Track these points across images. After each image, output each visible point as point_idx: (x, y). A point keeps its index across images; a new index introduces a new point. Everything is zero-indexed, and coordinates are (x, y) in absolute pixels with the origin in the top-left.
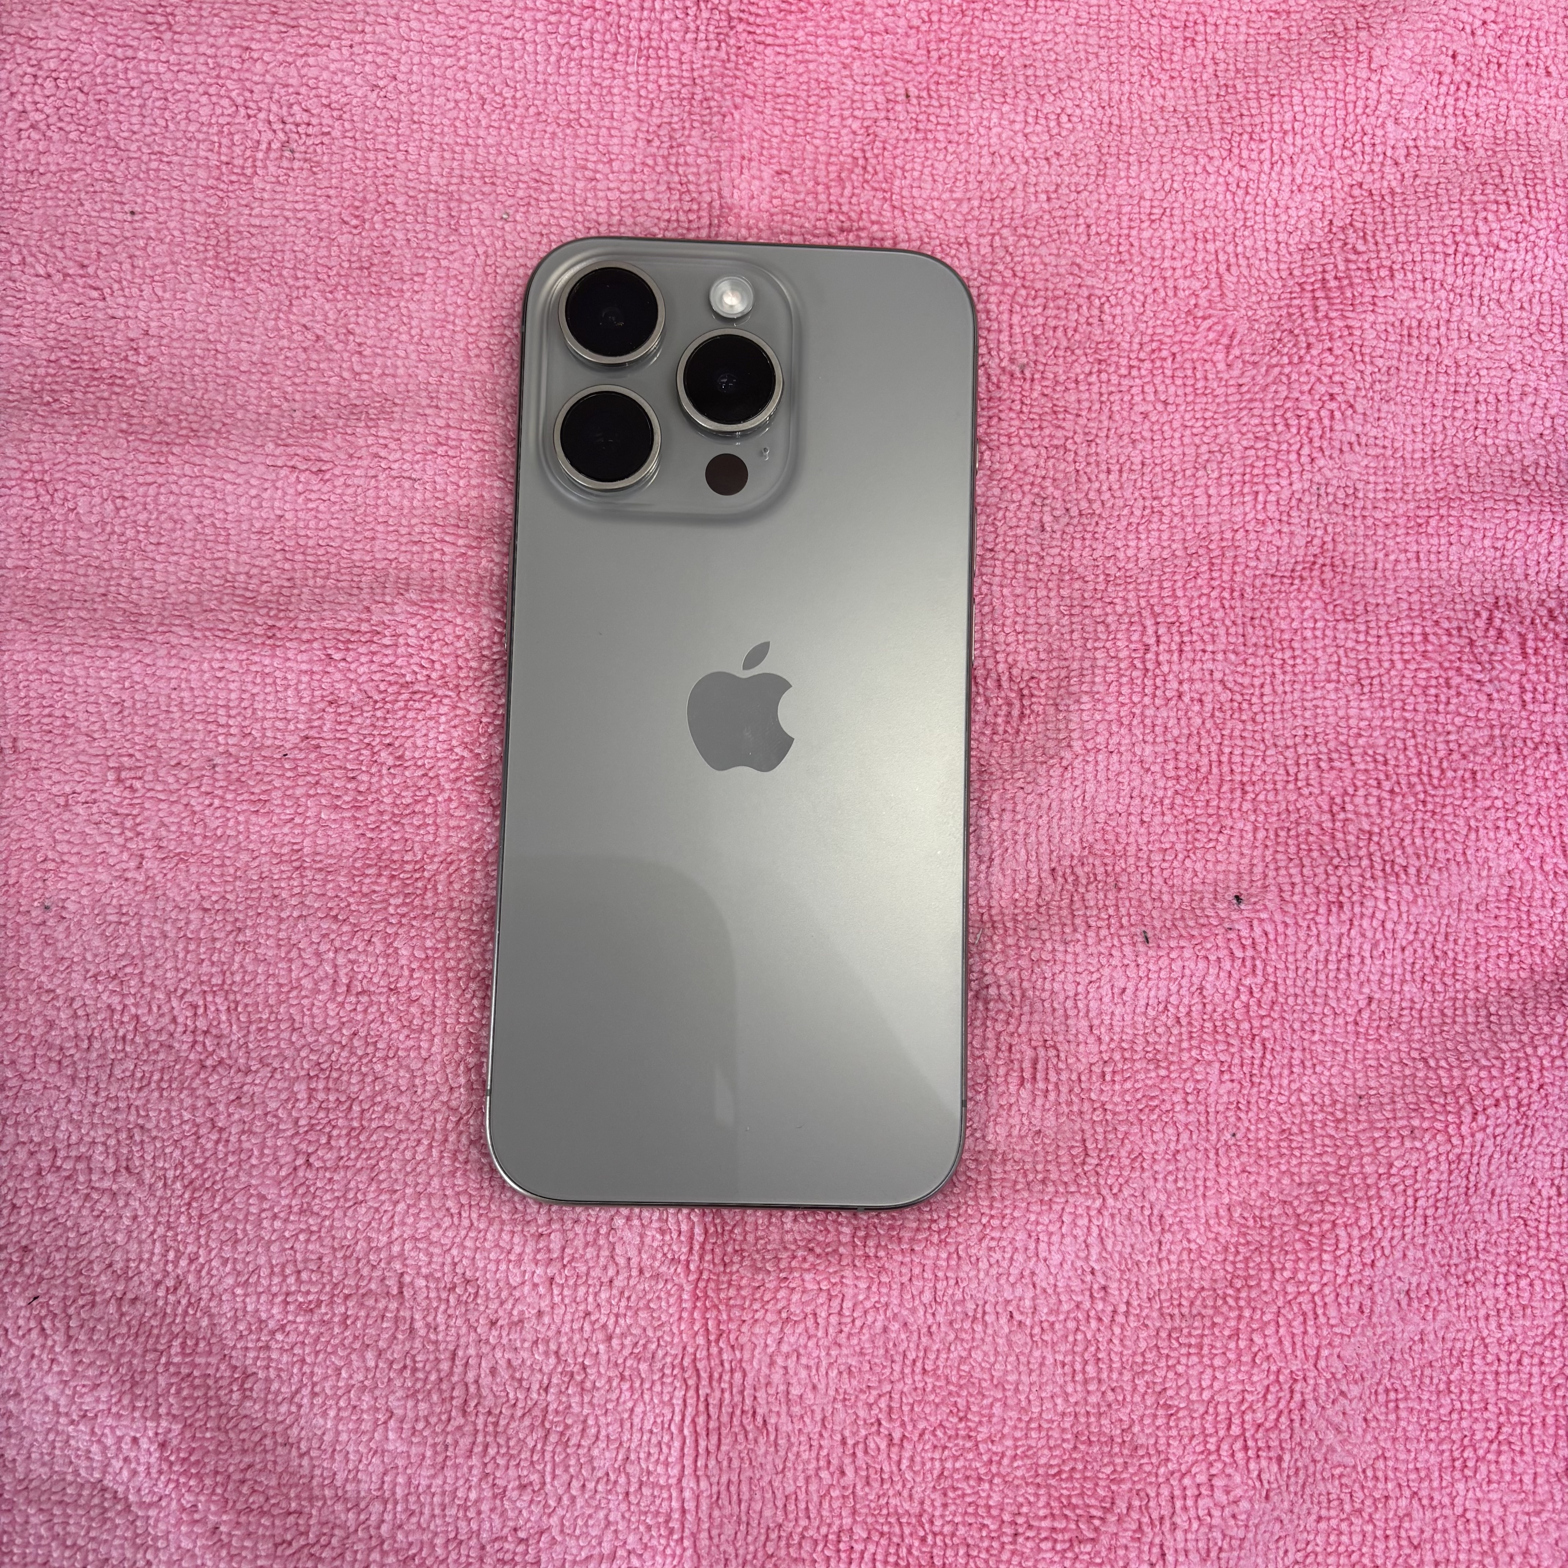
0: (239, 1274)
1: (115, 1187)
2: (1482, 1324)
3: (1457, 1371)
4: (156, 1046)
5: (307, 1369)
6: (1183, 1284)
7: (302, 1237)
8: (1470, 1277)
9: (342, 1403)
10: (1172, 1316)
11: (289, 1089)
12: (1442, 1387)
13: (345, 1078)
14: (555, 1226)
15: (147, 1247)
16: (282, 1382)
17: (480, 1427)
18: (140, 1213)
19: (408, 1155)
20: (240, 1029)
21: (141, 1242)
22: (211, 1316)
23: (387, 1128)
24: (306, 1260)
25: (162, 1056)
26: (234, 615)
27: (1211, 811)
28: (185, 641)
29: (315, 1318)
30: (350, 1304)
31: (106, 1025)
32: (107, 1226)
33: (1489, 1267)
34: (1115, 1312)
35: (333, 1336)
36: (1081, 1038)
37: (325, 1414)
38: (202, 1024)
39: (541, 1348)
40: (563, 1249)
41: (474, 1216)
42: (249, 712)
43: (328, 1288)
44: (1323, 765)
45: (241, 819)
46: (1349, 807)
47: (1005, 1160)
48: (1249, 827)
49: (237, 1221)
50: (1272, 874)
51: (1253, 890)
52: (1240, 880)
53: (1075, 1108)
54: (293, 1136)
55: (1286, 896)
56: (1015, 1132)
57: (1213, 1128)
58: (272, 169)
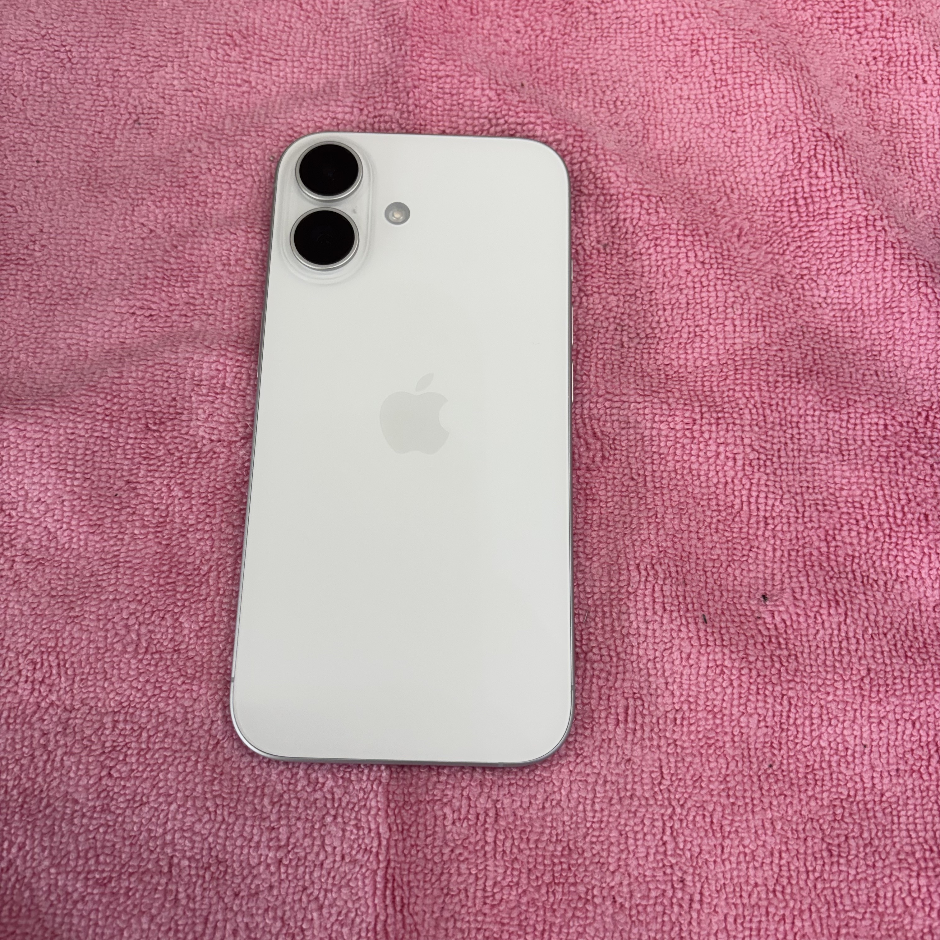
0: (54, 857)
7: (101, 830)
11: (101, 720)
13: (137, 713)
14: (282, 822)
19: (180, 768)
20: (67, 680)
22: (32, 890)
23: (166, 749)
24: (103, 847)
27: (743, 536)
29: (107, 891)
30: (132, 879)
35: (119, 905)
36: (659, 692)
39: (271, 914)
40: (288, 838)
41: (226, 813)
42: (90, 463)
43: (117, 868)
44: (820, 508)
45: (82, 537)
46: (838, 538)
47: (606, 782)
48: (770, 548)
49: (55, 819)
50: (787, 581)
51: (774, 592)
52: (765, 584)
53: (655, 743)
54: (100, 755)
55: (798, 596)
56: (613, 760)
57: (754, 760)
58: (126, 135)
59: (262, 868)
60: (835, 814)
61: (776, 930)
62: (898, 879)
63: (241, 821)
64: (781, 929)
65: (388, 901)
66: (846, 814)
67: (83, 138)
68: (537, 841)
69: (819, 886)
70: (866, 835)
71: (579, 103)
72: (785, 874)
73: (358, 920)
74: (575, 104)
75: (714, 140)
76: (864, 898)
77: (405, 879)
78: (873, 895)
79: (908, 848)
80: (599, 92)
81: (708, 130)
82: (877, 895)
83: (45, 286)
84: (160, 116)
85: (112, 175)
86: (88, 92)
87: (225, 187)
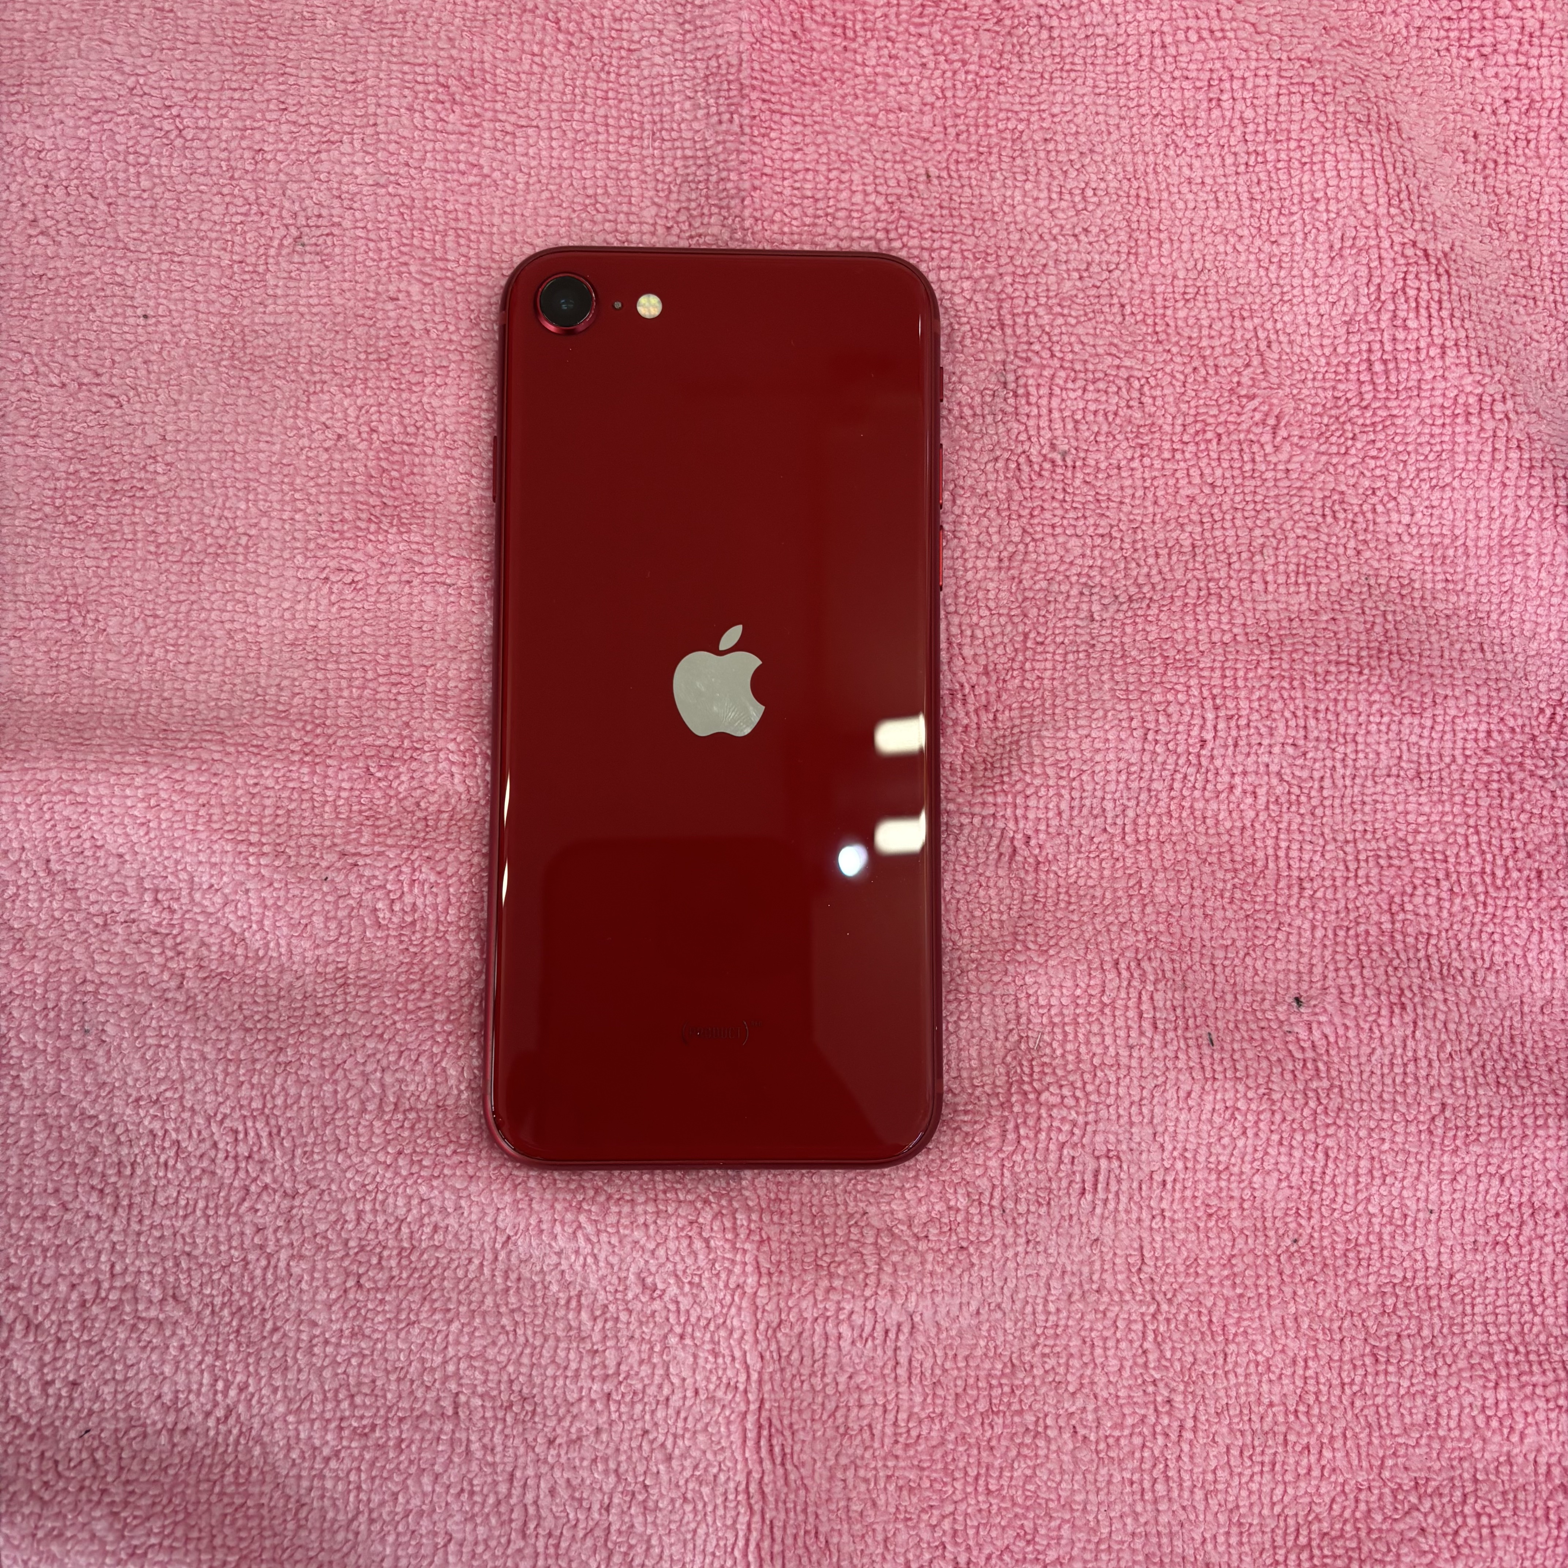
0: (291, 1401)
1: (161, 1316)
4: (198, 1172)
5: (363, 1496)
6: (1252, 1398)
7: (354, 1361)
9: (400, 1528)
10: (1242, 1432)
11: (338, 1210)
13: (391, 1200)
14: (609, 1343)
15: (195, 1377)
16: (338, 1511)
17: (541, 1550)
18: (187, 1342)
19: (460, 1273)
20: (284, 1154)
21: (189, 1372)
22: (264, 1446)
23: (437, 1248)
24: (359, 1384)
26: (268, 730)
27: (1269, 907)
28: (217, 756)
29: (370, 1443)
30: (405, 1427)
31: (149, 1151)
32: (154, 1357)
34: (1182, 1427)
35: (388, 1461)
36: (1144, 1146)
37: (383, 1540)
38: (243, 1150)
39: (601, 1467)
40: (619, 1365)
41: (529, 1333)
42: (284, 828)
43: (382, 1412)
44: (1382, 862)
46: (1409, 907)
47: (1064, 1273)
48: (1307, 925)
49: (287, 1348)
50: (1331, 975)
51: (1313, 992)
52: (1300, 980)
53: (1134, 1216)
54: (342, 1259)
55: (1346, 999)
56: (1075, 1243)
57: (1271, 1233)
58: (284, 265)
59: (584, 1405)
60: (1384, 1305)
61: (1297, 1463)
62: (1468, 1391)
63: (551, 1342)
64: (1304, 1462)
65: (764, 1453)
66: (1400, 1305)
67: (214, 273)
68: (967, 1358)
69: (1358, 1403)
70: (1426, 1332)
71: (1025, 193)
72: (1312, 1389)
73: (722, 1477)
74: (1018, 197)
75: (1243, 257)
76: (1418, 1418)
77: (786, 1422)
78: (1433, 1414)
79: (1483, 1349)
80: (1058, 173)
81: (1233, 239)
82: (1438, 1414)
83: (180, 532)
84: (336, 231)
85: (269, 339)
86: (215, 190)
87: (454, 357)
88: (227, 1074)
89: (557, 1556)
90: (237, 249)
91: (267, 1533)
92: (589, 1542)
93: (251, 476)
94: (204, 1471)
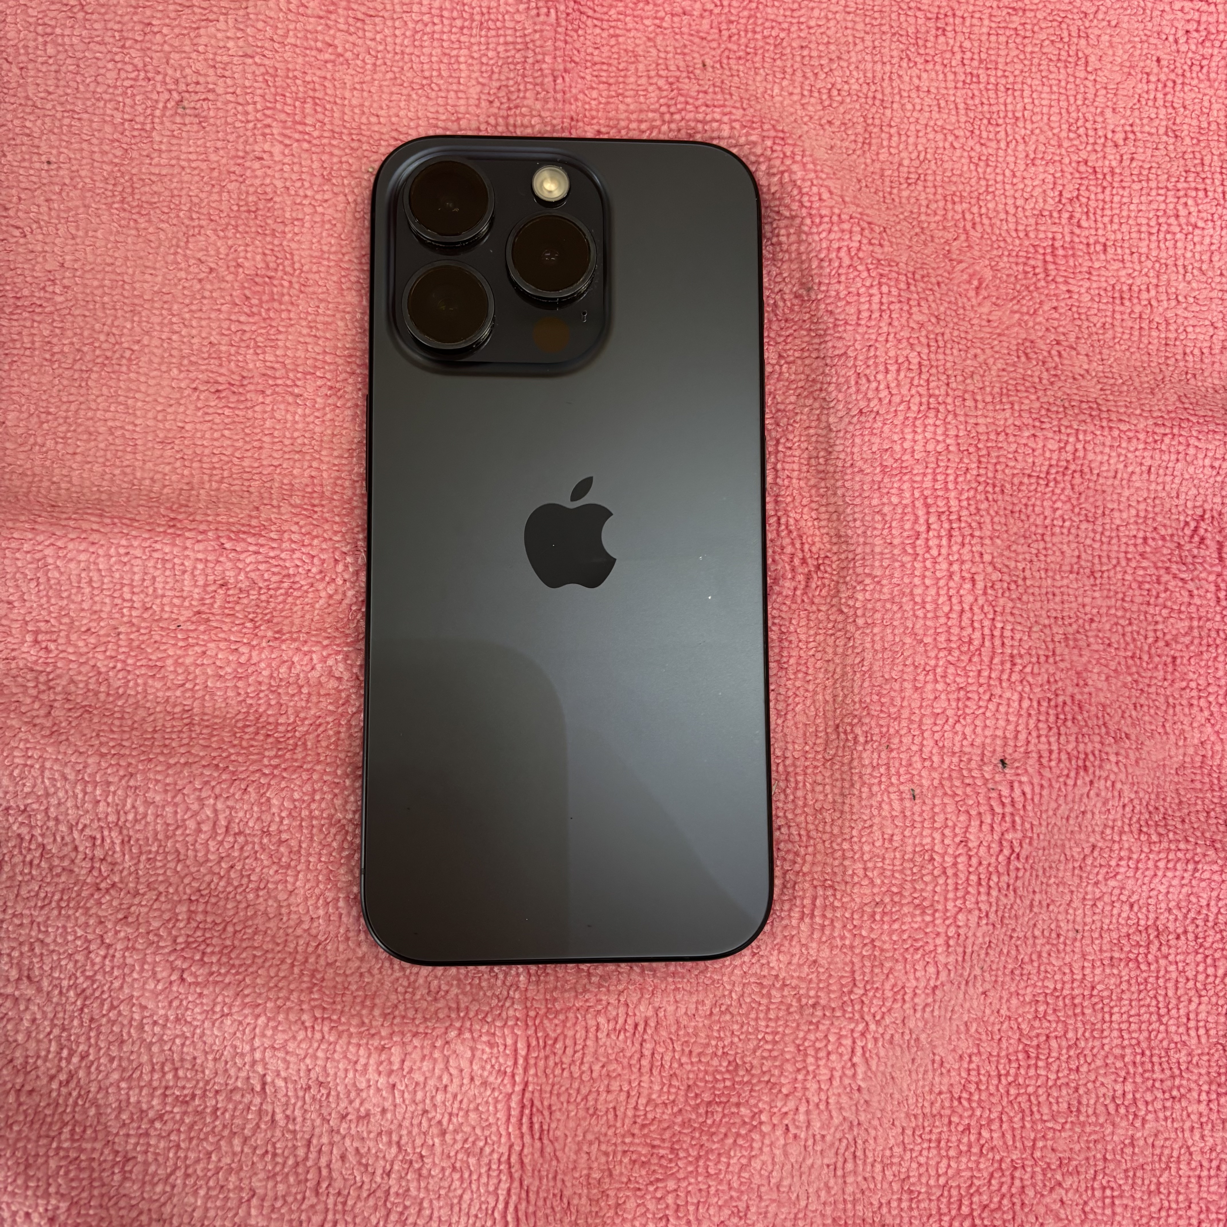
0: (124, 1070)
1: (17, 993)
2: (1187, 1134)
3: (1166, 1174)
4: (59, 870)
5: (181, 1154)
6: (926, 1089)
7: (178, 1041)
8: (1175, 1093)
9: (211, 1183)
10: (916, 1116)
11: (172, 910)
12: (1153, 1187)
13: (221, 904)
14: (396, 1039)
15: (44, 1046)
16: (159, 1165)
17: (330, 1206)
18: (38, 1016)
19: (273, 972)
20: (132, 859)
21: (39, 1041)
22: (98, 1107)
23: (255, 948)
24: (182, 1060)
25: (63, 879)
26: (141, 509)
28: (95, 527)
29: (190, 1109)
30: (220, 1098)
31: (16, 852)
32: (9, 1027)
33: (1193, 1085)
35: (205, 1125)
36: (856, 879)
37: (195, 1193)
38: (99, 853)
39: (385, 1139)
40: (403, 1061)
41: (326, 1029)
43: (201, 1084)
45: (140, 681)
49: (123, 1026)
54: (171, 953)
58: (168, 124)
59: (372, 1092)
60: (1036, 1011)
65: (525, 1129)
66: (1050, 1011)
67: (108, 128)
68: (700, 1054)
69: (1012, 1091)
70: (1070, 1035)
71: (782, 89)
72: (974, 1079)
73: (488, 1149)
74: (776, 91)
75: (958, 153)
76: (1064, 1106)
77: (546, 1103)
79: (1117, 1051)
80: (810, 75)
81: (950, 138)
83: (72, 343)
84: (211, 96)
85: (155, 188)
86: (109, 57)
87: (308, 210)
88: (85, 793)
89: (344, 1212)
90: (127, 109)
91: (96, 1184)
92: (371, 1202)
93: (136, 301)
94: (44, 1128)
